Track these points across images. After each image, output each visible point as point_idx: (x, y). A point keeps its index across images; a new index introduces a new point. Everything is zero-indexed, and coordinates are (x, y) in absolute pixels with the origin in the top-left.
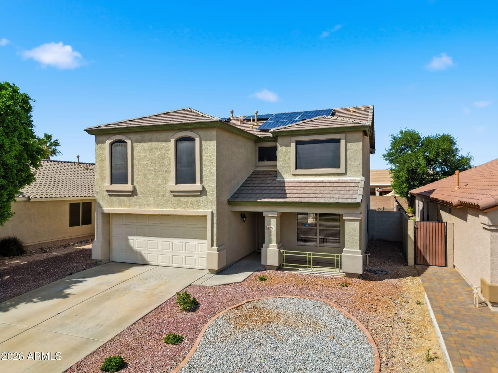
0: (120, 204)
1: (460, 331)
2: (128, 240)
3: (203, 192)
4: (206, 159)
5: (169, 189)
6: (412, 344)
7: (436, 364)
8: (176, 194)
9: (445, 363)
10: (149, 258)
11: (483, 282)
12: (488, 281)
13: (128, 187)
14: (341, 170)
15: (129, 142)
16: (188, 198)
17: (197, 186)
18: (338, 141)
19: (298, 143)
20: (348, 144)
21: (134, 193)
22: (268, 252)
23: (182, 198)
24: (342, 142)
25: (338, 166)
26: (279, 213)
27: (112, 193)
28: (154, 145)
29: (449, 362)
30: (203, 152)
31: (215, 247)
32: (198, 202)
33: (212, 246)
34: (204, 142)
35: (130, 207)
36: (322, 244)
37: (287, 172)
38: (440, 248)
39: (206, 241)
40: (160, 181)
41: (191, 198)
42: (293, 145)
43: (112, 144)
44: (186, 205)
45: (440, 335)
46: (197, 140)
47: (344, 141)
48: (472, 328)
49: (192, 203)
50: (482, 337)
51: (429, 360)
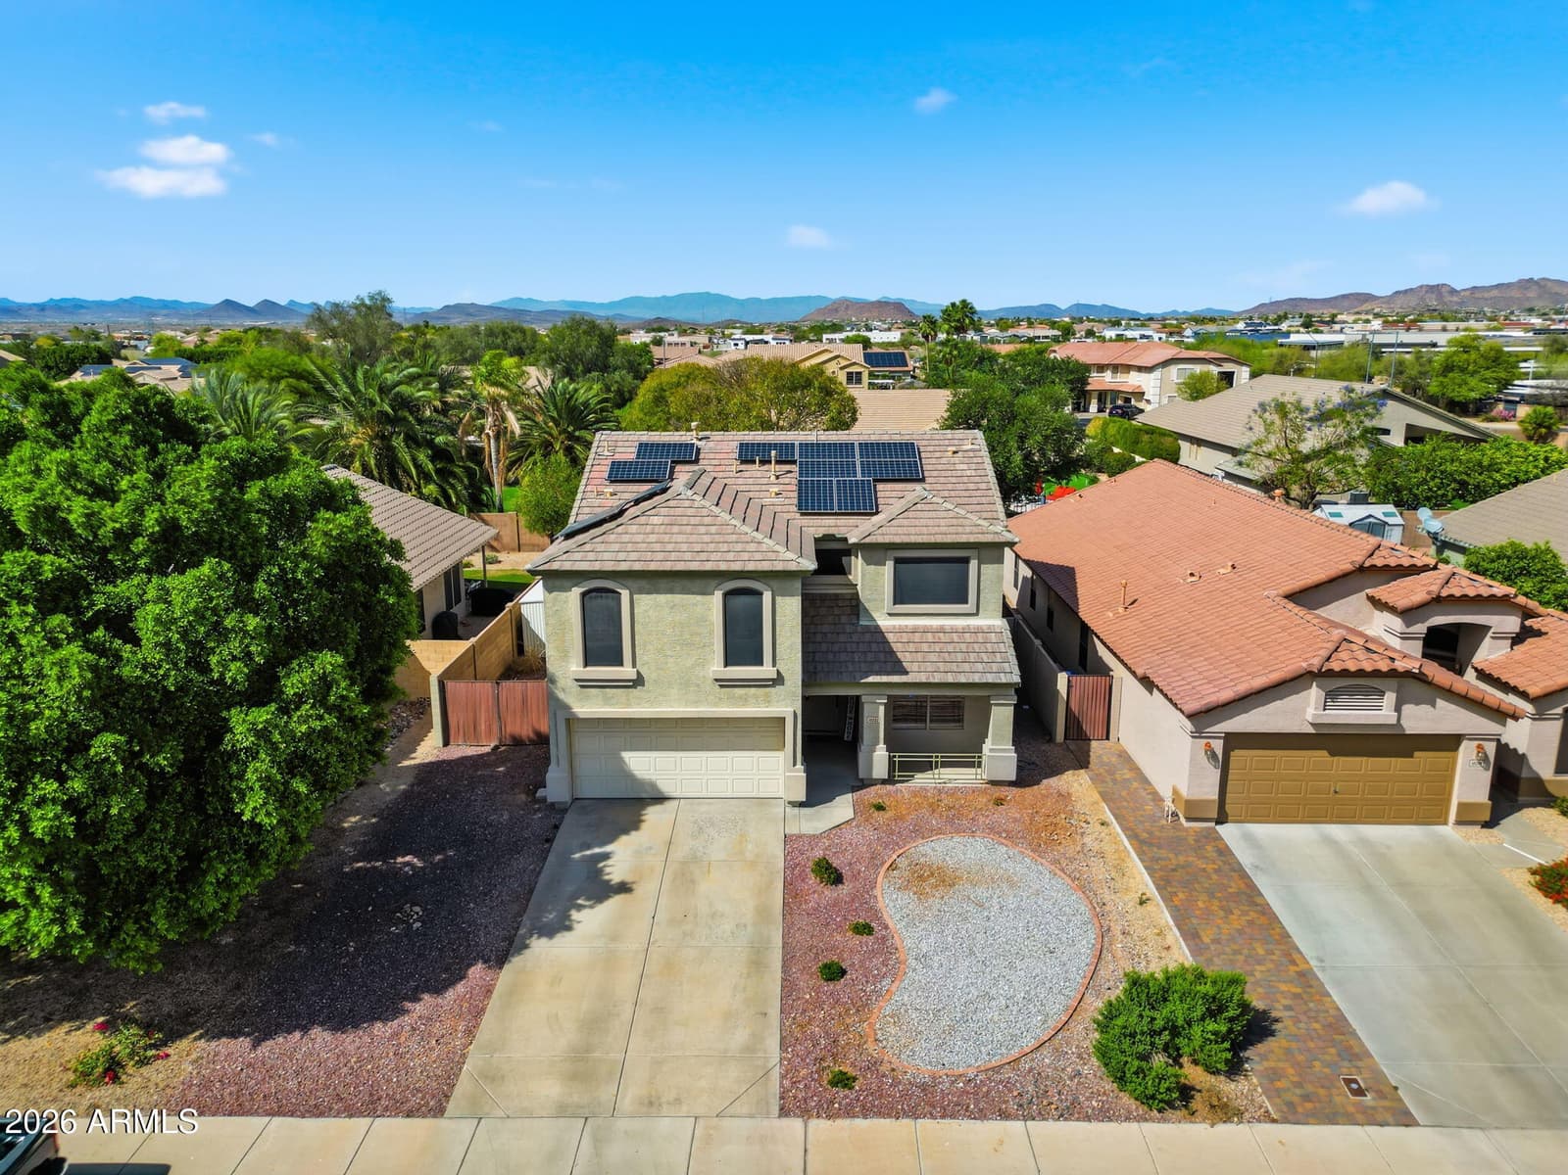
0: (607, 701)
1: (1163, 863)
2: (622, 760)
3: (779, 680)
4: (783, 625)
5: (712, 676)
6: (1118, 885)
7: (1149, 907)
8: (724, 683)
9: (1158, 905)
10: (666, 788)
11: (1175, 792)
12: (1184, 792)
13: (627, 671)
14: (969, 607)
15: (625, 594)
16: (747, 689)
17: (766, 671)
18: (966, 561)
19: (898, 561)
20: (982, 566)
21: (639, 681)
22: (875, 758)
23: (736, 690)
24: (973, 564)
25: (965, 601)
26: (889, 697)
27: (585, 684)
28: (678, 598)
29: (1162, 903)
30: (778, 614)
31: (799, 766)
32: (767, 695)
33: (794, 765)
34: (779, 599)
35: (629, 705)
36: (934, 725)
37: (877, 610)
38: (1101, 714)
39: (780, 755)
40: (689, 663)
41: (753, 690)
42: (890, 564)
43: (584, 595)
44: (745, 701)
45: (1144, 871)
46: (767, 597)
47: (976, 561)
48: (1171, 856)
49: (756, 697)
50: (1183, 867)
51: (1142, 903)
